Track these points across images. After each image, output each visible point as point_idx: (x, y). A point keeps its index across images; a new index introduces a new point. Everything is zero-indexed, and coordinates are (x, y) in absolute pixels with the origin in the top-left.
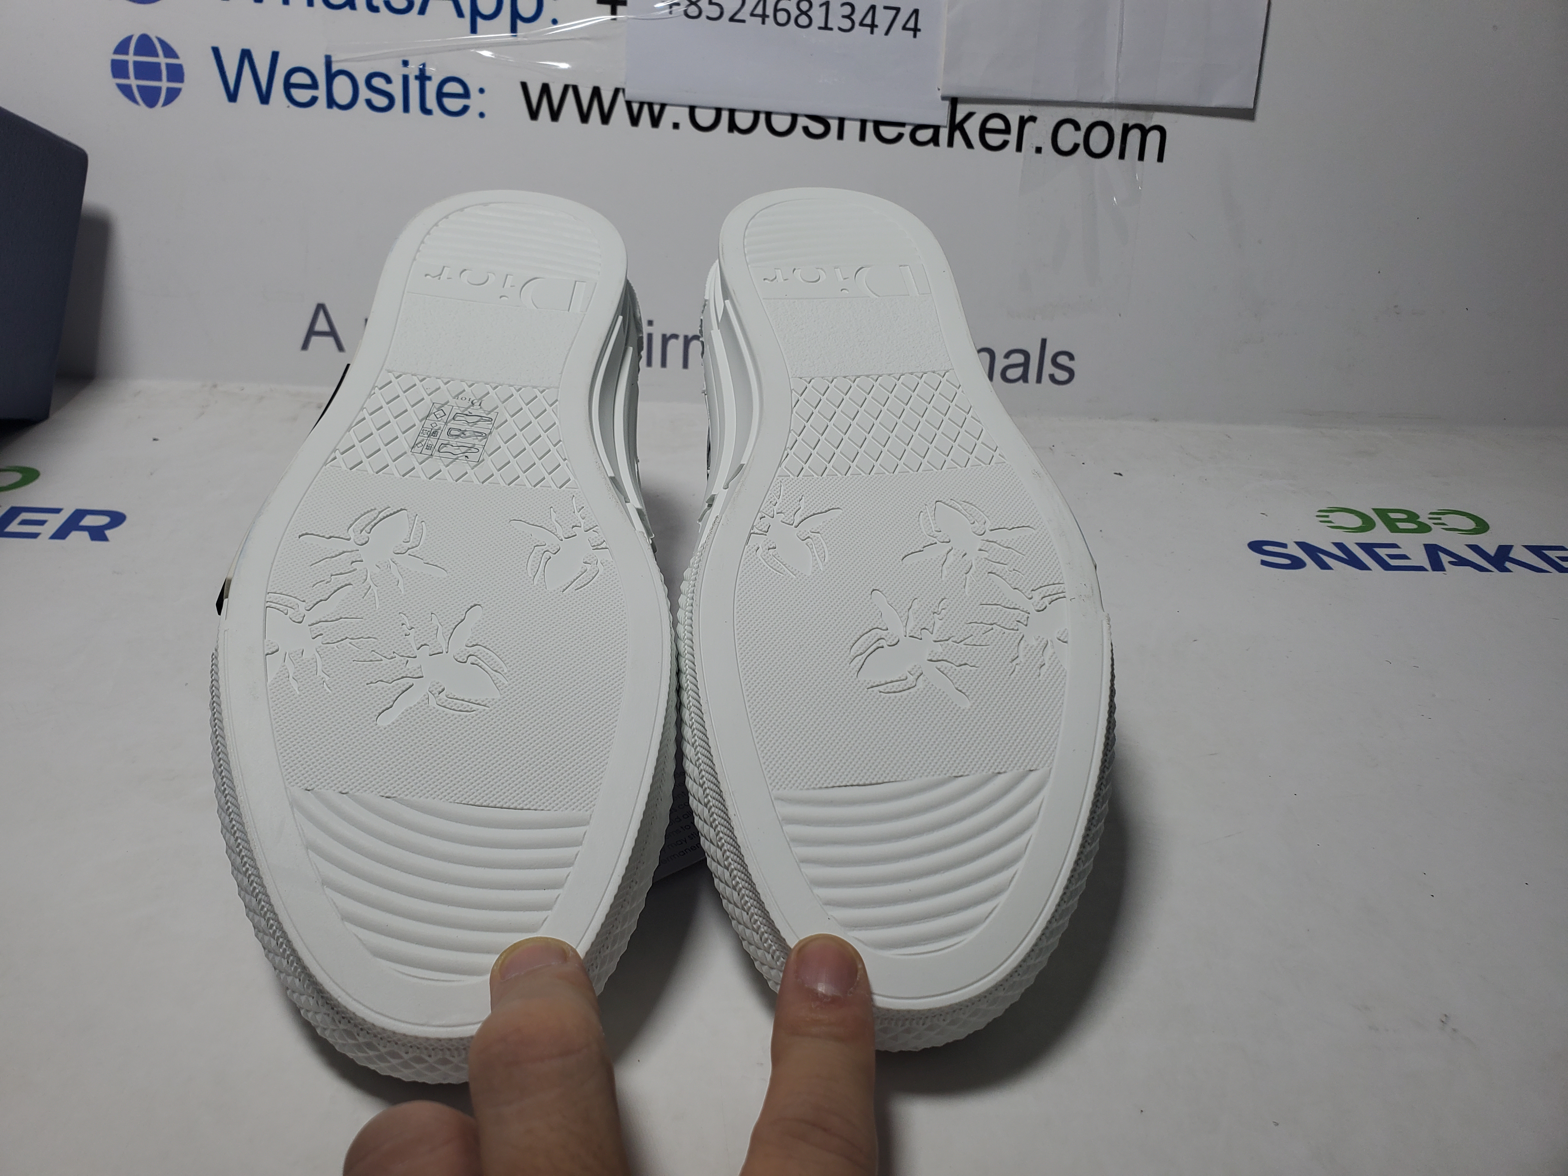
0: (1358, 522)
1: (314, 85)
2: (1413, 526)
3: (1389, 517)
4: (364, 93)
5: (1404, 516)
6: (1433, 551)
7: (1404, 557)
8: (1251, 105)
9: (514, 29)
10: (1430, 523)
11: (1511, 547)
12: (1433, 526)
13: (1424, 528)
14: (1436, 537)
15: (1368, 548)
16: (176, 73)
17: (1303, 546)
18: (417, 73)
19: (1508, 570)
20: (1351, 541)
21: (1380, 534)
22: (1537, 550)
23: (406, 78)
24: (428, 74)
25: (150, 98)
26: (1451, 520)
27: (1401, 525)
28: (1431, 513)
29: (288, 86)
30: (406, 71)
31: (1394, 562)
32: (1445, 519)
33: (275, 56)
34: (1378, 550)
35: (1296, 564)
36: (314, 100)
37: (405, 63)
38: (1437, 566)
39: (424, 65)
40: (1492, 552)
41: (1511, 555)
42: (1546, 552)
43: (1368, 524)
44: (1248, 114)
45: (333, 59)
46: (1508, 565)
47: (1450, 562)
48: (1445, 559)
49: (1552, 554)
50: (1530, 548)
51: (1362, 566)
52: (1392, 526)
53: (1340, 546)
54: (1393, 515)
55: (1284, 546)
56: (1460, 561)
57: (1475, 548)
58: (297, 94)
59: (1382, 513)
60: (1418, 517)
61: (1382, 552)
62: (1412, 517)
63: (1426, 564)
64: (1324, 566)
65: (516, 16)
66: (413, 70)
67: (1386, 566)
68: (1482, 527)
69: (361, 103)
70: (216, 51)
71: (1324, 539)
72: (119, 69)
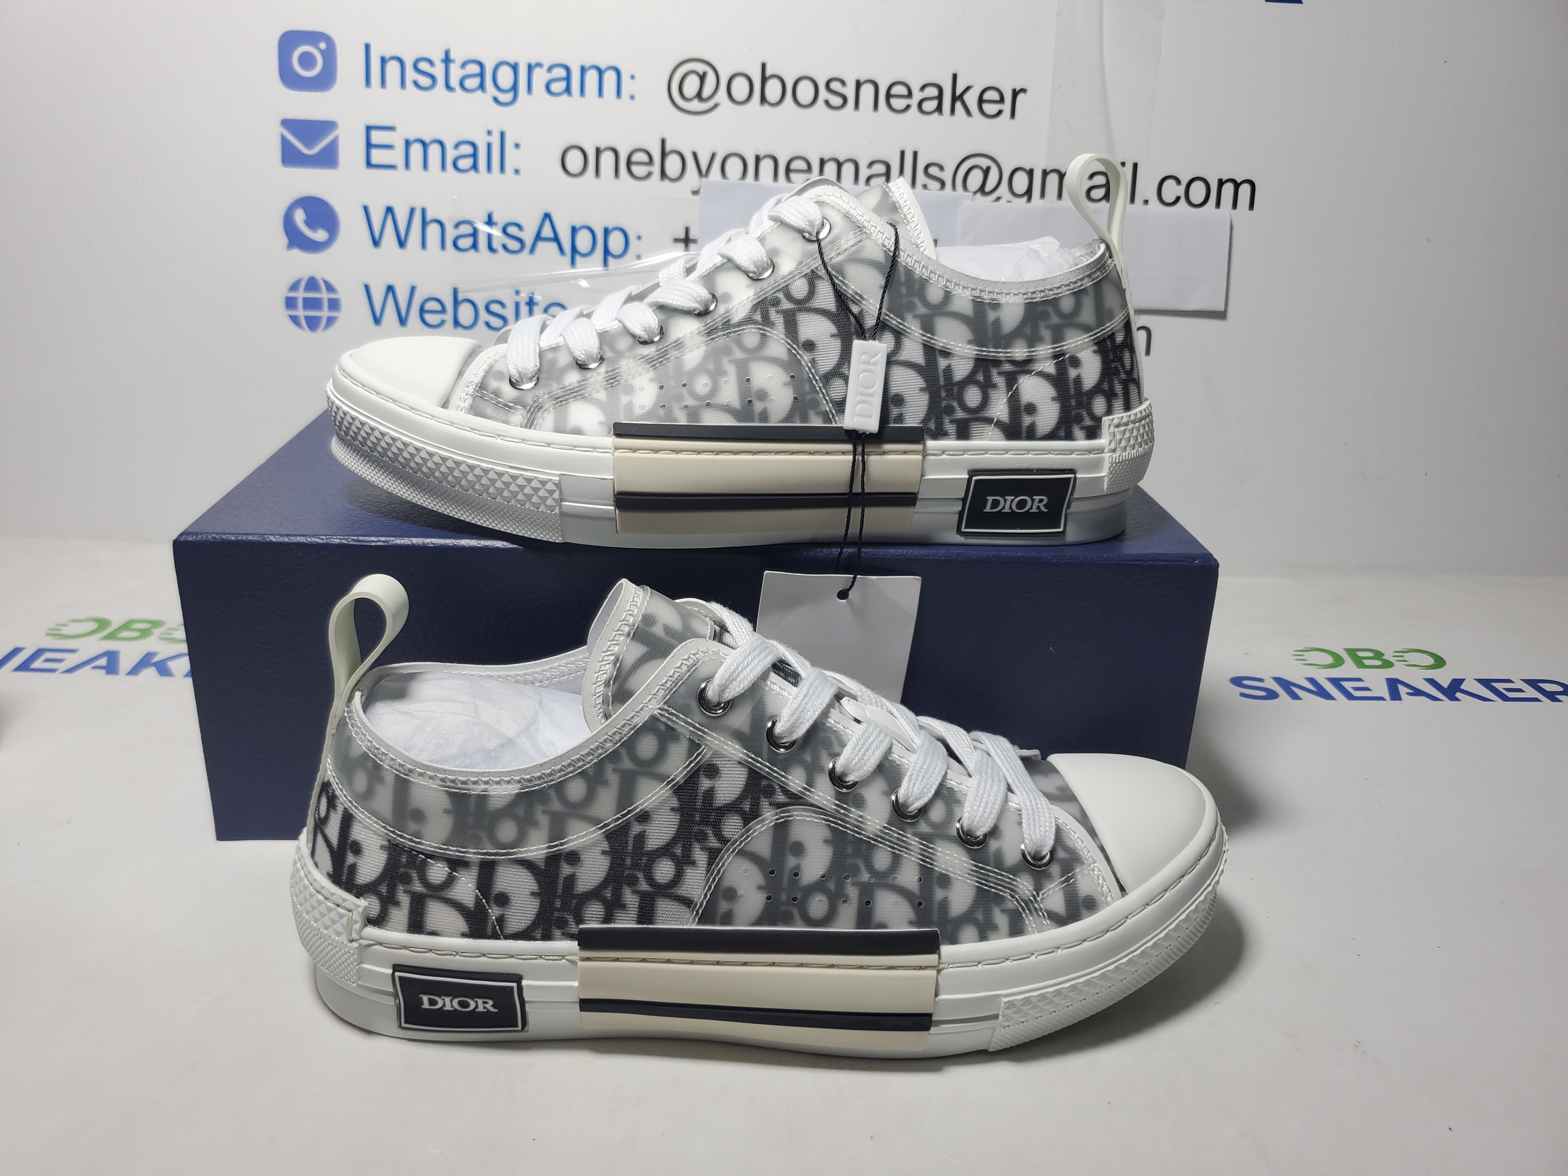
0: (1329, 660)
1: (443, 311)
2: (1379, 663)
3: (1357, 655)
4: (484, 316)
5: (1371, 654)
6: (1393, 685)
7: (1367, 689)
8: (1222, 308)
9: (606, 263)
10: (1393, 660)
11: (1463, 680)
12: (1394, 662)
13: (1388, 664)
14: (1397, 672)
15: (1336, 682)
16: (334, 304)
17: (1279, 681)
18: (528, 300)
19: (1457, 700)
20: (1322, 677)
21: (1348, 669)
22: (1486, 683)
23: (517, 305)
24: (535, 301)
25: (313, 324)
26: (1413, 658)
27: (1367, 662)
28: (1395, 652)
29: (422, 311)
30: (518, 298)
31: (1357, 694)
32: (1407, 656)
33: (413, 289)
34: (1345, 684)
35: (1272, 695)
36: (443, 322)
37: (517, 292)
38: (1395, 696)
39: (533, 294)
40: (1445, 685)
41: (1462, 687)
42: (1493, 684)
43: (1338, 661)
44: (1221, 315)
45: (460, 290)
46: (1458, 695)
47: (1408, 694)
48: (1403, 690)
49: (1499, 686)
50: (1482, 681)
51: (1329, 697)
52: (1359, 662)
53: (1312, 680)
54: (1360, 654)
55: (1261, 680)
56: (1417, 692)
57: (1432, 682)
58: (429, 318)
59: (1352, 652)
60: (1383, 655)
61: (1348, 685)
62: (1378, 655)
63: (1386, 694)
64: (1295, 697)
65: (607, 252)
66: (523, 297)
67: (1350, 697)
68: (1439, 662)
69: (481, 325)
70: (367, 287)
71: (1297, 675)
72: (290, 303)
